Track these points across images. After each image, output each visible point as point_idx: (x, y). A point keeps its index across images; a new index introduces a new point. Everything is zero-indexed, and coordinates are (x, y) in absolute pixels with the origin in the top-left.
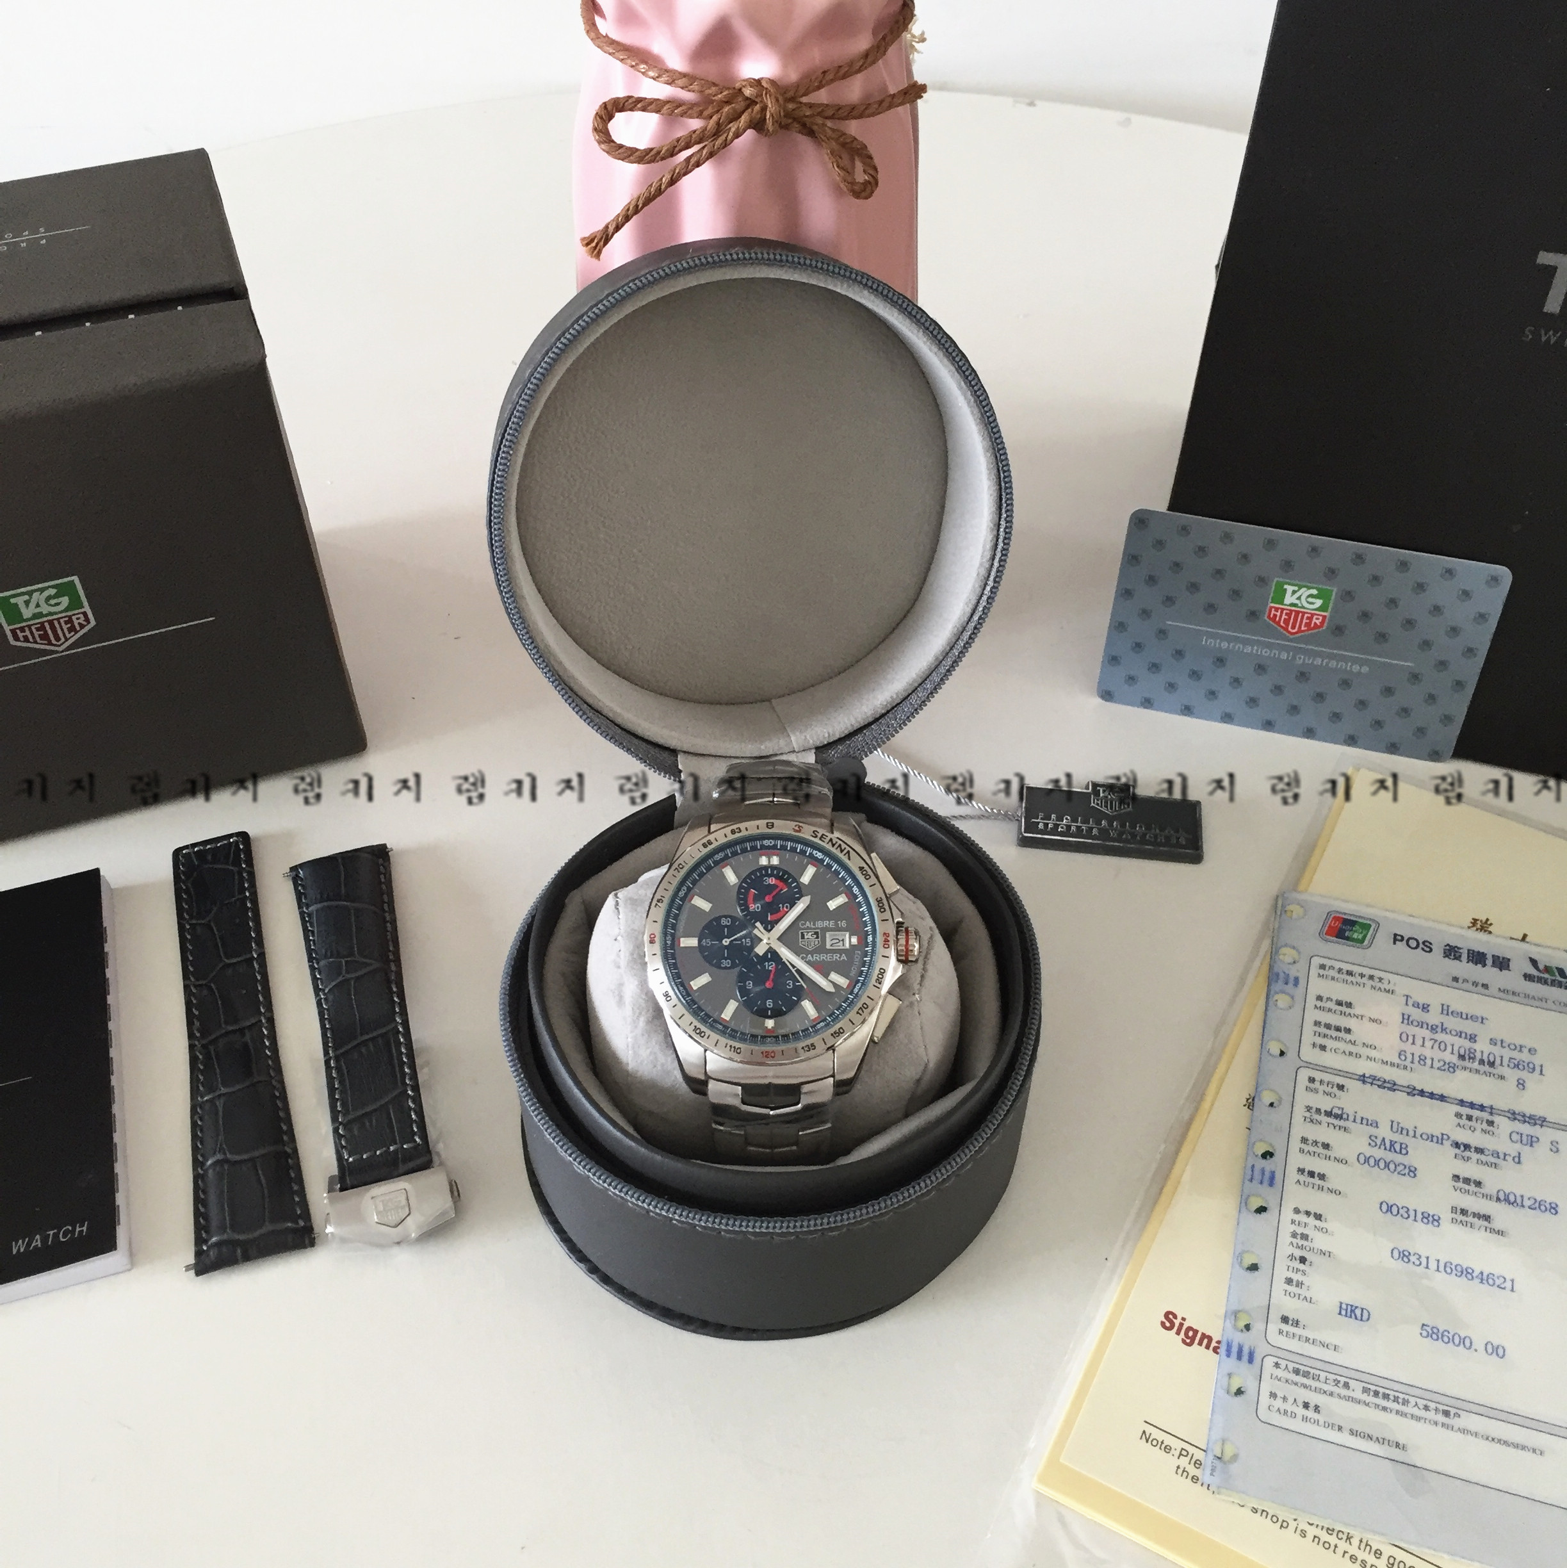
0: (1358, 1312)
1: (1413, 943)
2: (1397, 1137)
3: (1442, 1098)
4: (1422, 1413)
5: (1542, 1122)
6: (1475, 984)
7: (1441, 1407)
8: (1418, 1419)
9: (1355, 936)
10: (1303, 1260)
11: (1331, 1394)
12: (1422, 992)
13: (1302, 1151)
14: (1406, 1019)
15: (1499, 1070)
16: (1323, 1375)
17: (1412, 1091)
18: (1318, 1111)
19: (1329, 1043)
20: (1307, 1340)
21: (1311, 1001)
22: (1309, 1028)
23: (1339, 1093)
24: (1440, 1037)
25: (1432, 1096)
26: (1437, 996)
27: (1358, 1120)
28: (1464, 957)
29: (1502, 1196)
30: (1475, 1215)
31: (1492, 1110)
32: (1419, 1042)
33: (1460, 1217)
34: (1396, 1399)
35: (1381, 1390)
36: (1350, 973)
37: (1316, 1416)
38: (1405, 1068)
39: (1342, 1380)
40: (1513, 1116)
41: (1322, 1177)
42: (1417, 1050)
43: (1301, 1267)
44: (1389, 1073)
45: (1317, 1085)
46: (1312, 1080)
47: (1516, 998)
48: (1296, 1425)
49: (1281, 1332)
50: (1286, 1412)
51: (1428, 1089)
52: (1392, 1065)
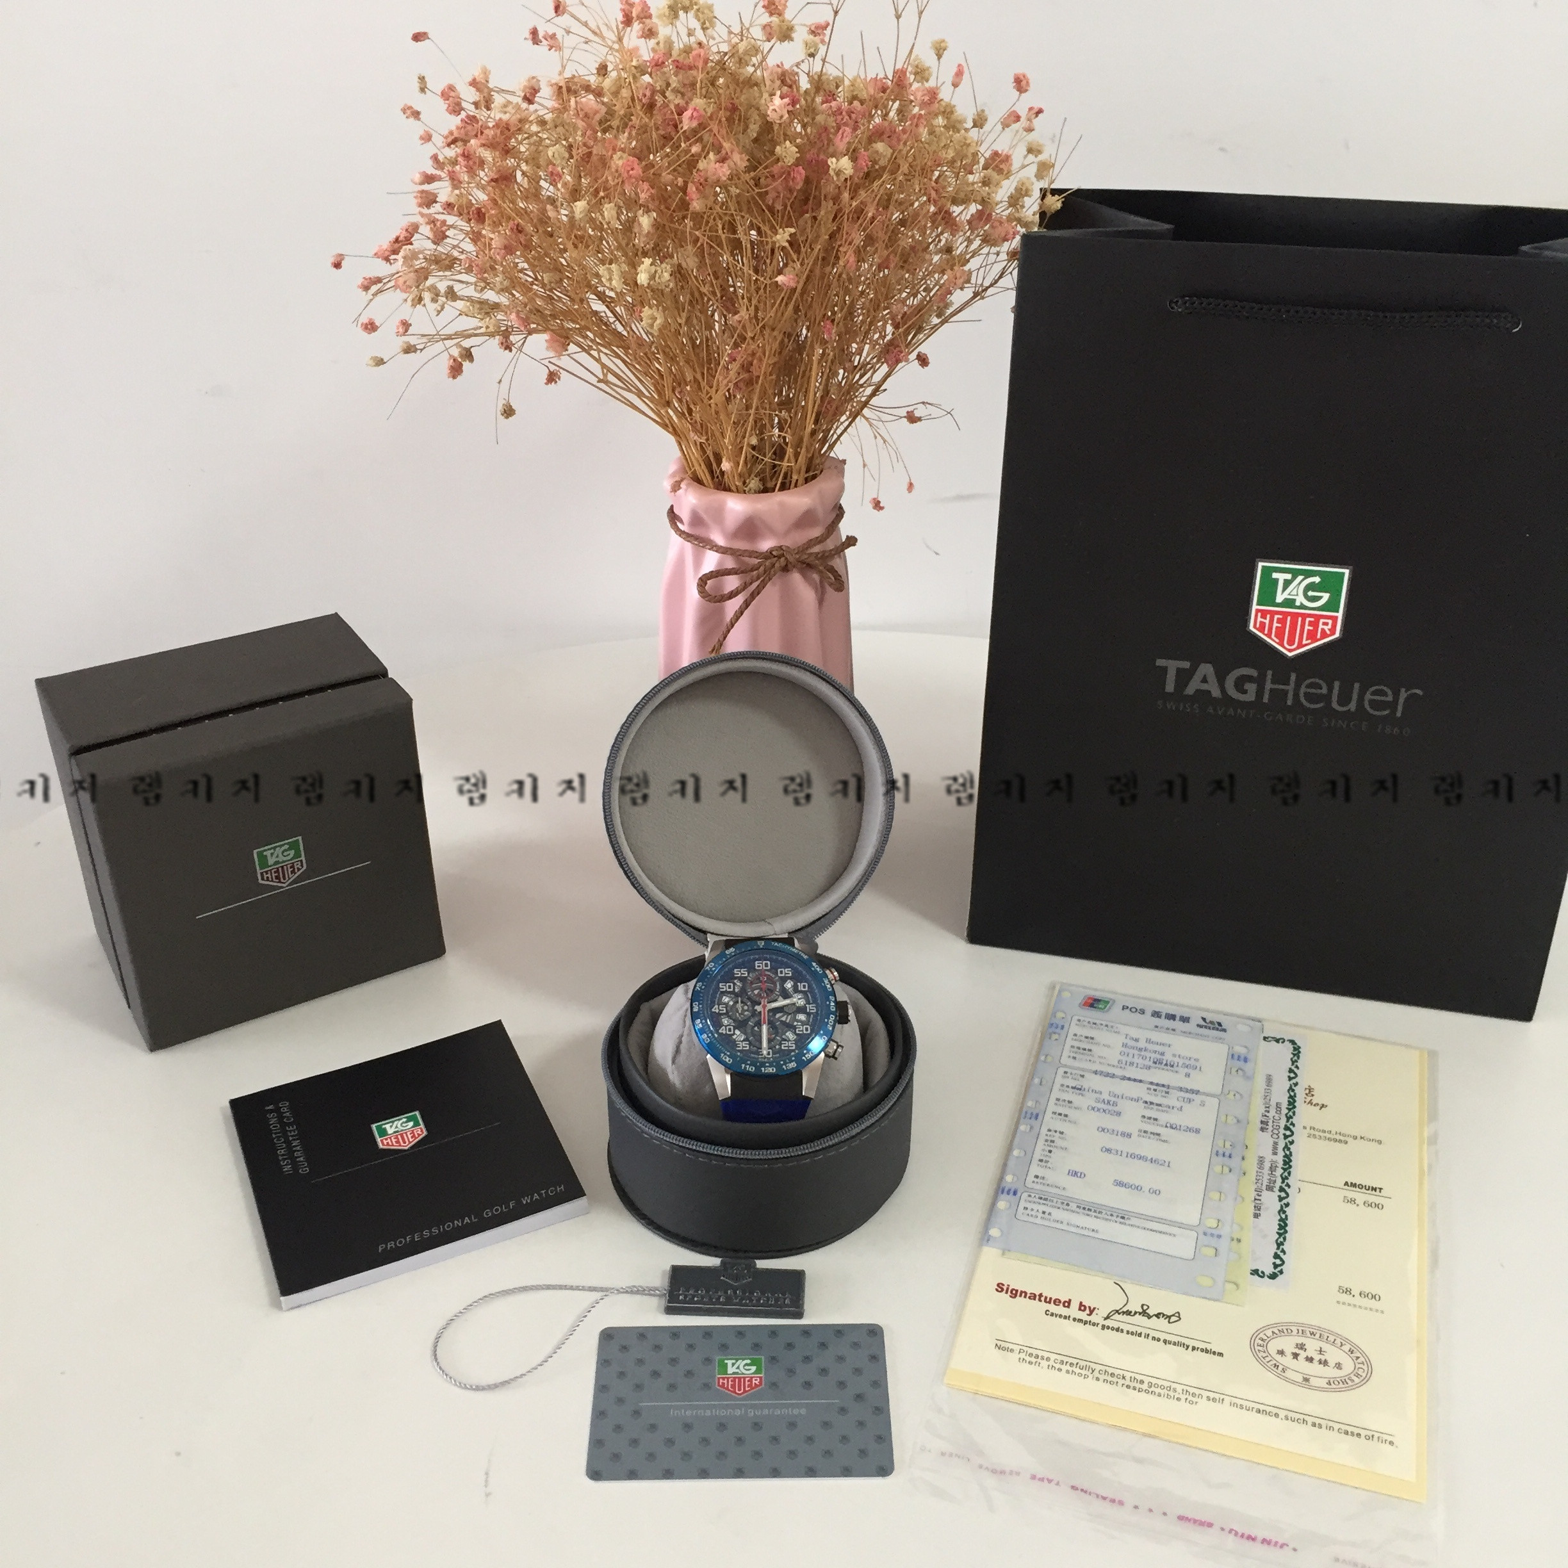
0: (1079, 1175)
1: (1134, 1010)
2: (1113, 1099)
3: (1141, 1081)
4: (1110, 1217)
5: (1197, 1092)
6: (1168, 1029)
7: (1120, 1215)
8: (1107, 1220)
9: (1100, 1006)
10: (1050, 1151)
11: (1059, 1208)
12: (1134, 1033)
13: (1056, 1104)
14: (1125, 1045)
15: (1175, 1068)
16: (1055, 1200)
17: (1124, 1078)
18: (1068, 1086)
19: (1077, 1056)
20: (1048, 1185)
21: (1070, 1036)
22: (1067, 1046)
23: (1081, 1079)
24: (1143, 1053)
25: (1135, 1080)
26: (1143, 1035)
27: (1090, 1091)
28: (1163, 1017)
29: (1168, 1125)
30: (1151, 1133)
31: (1169, 1087)
32: (1131, 1055)
33: (1143, 1134)
34: (1095, 1211)
35: (1087, 1207)
36: (1095, 1024)
37: (1049, 1217)
38: (1121, 1067)
39: (1066, 1203)
40: (1181, 1089)
41: (1066, 1116)
42: (1130, 1059)
43: (1049, 1154)
44: (1111, 1070)
45: (1069, 1075)
46: (1066, 1072)
47: (1191, 1035)
48: (1038, 1221)
49: (1033, 1182)
50: (1032, 1216)
51: (1132, 1077)
52: (1114, 1066)
